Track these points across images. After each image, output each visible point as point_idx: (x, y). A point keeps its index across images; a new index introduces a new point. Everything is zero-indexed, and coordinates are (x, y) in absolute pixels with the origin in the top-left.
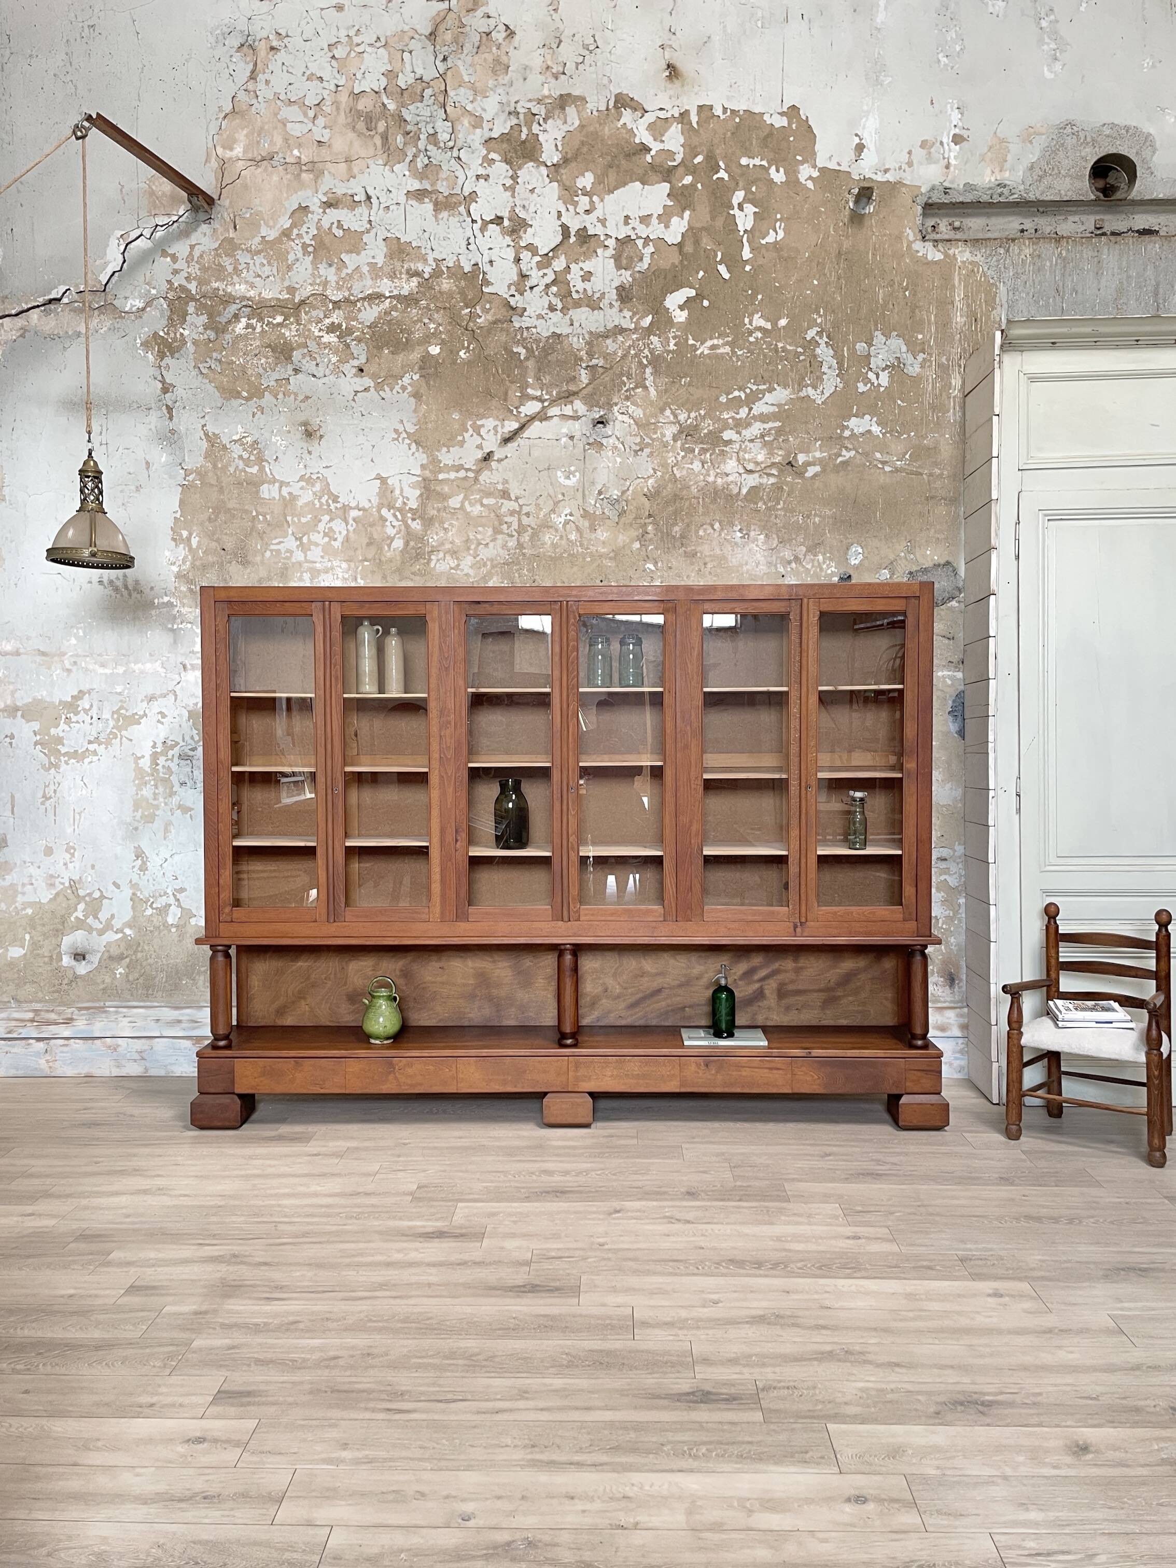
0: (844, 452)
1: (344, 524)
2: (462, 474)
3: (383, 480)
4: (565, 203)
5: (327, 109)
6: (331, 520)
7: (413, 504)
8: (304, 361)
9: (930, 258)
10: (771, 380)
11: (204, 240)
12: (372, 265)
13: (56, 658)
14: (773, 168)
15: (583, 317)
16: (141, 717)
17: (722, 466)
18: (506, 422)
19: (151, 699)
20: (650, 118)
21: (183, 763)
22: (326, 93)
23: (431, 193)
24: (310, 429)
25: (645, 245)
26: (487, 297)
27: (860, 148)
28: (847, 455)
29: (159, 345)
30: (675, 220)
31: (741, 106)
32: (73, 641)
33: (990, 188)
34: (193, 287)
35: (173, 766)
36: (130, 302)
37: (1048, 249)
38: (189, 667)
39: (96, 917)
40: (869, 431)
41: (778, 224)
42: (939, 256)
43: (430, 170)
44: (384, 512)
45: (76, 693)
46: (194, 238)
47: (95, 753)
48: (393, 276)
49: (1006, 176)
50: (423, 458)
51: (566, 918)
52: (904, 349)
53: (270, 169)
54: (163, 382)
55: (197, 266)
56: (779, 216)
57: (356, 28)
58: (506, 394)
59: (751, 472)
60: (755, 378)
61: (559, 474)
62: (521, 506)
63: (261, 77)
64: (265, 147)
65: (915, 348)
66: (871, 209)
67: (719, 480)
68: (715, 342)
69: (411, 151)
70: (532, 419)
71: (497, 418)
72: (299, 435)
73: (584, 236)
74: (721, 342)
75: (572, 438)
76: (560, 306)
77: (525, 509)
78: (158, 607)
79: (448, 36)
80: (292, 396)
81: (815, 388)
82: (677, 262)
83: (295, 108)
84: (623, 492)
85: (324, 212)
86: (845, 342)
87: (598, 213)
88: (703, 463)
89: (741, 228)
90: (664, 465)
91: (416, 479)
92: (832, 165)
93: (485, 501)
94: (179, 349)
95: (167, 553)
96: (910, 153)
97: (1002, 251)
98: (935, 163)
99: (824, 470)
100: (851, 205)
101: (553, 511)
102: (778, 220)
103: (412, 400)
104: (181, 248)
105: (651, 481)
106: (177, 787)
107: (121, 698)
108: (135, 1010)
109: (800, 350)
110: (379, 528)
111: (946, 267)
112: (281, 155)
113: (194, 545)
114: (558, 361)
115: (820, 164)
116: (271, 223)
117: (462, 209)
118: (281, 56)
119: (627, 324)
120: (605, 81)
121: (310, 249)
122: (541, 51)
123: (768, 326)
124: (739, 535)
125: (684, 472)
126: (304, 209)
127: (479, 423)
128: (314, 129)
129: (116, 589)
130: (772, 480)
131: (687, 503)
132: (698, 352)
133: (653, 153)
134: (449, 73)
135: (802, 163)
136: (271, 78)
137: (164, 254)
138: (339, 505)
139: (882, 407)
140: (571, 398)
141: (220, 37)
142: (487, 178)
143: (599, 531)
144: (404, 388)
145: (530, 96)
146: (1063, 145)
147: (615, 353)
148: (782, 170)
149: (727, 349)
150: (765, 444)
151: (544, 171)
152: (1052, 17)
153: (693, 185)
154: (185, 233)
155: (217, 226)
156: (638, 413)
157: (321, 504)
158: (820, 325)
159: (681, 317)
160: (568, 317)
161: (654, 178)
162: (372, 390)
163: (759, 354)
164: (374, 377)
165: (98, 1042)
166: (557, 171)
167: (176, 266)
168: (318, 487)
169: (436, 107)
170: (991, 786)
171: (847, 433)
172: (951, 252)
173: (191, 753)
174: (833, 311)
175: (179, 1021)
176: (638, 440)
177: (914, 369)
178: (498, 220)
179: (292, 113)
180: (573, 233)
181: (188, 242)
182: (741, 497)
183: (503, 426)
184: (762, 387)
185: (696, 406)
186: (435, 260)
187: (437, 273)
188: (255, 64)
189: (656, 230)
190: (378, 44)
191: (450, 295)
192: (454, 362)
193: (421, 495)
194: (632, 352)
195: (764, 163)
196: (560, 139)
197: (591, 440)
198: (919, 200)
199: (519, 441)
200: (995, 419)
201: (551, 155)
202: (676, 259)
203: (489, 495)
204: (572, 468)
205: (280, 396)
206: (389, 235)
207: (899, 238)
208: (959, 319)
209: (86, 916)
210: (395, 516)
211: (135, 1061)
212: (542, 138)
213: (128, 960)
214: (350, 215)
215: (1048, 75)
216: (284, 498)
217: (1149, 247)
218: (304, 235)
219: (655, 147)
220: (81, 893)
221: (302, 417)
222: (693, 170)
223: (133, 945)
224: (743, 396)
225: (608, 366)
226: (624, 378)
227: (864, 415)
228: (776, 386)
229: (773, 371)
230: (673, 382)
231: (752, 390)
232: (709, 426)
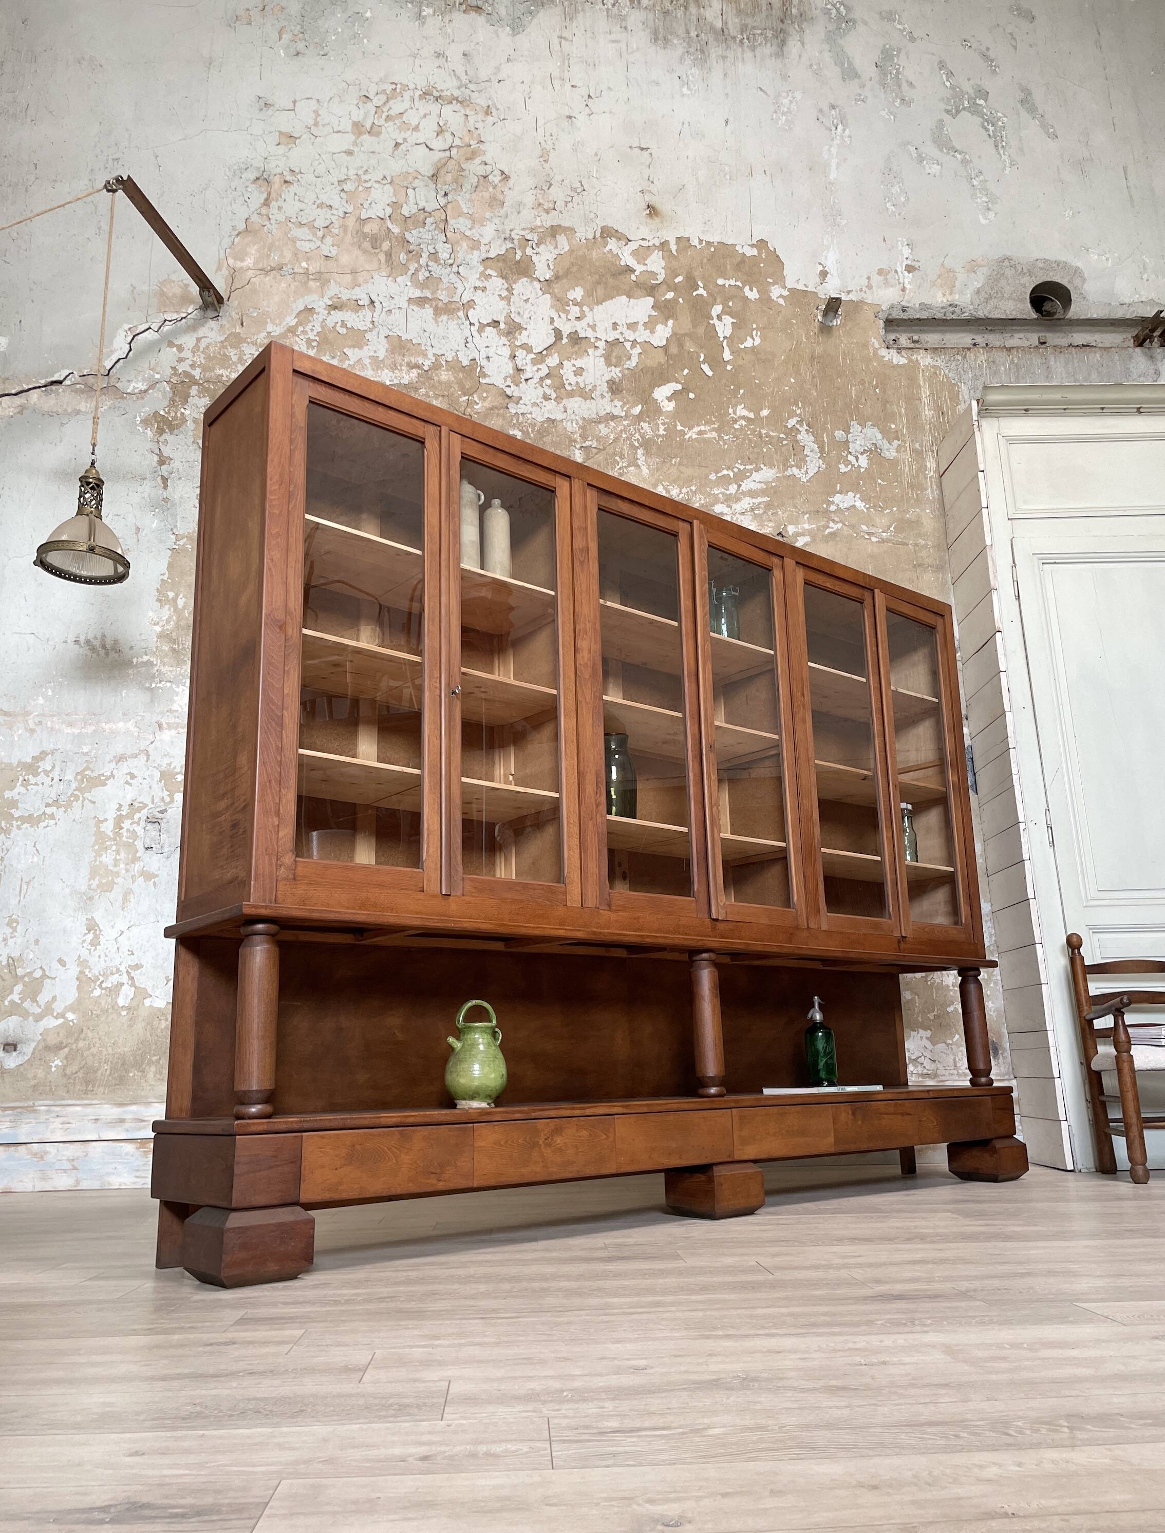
0: (831, 524)
4: (557, 311)
5: (336, 231)
9: (895, 362)
10: (757, 460)
11: (210, 334)
12: (374, 359)
13: (20, 718)
14: (747, 288)
15: (576, 405)
16: (108, 778)
19: (120, 759)
20: (633, 246)
21: (149, 826)
22: (334, 219)
23: (431, 300)
25: (633, 346)
26: (484, 387)
27: (824, 274)
28: (834, 527)
29: (158, 423)
30: (659, 327)
31: (715, 239)
32: (41, 701)
33: (943, 308)
34: (197, 373)
35: (139, 830)
36: (133, 384)
37: (1000, 356)
38: (165, 726)
39: (34, 1000)
40: (854, 506)
41: (754, 333)
42: (903, 361)
43: (431, 281)
45: (37, 754)
46: (201, 332)
47: (52, 817)
48: (394, 367)
49: (956, 298)
52: (879, 436)
53: (279, 277)
54: (160, 455)
55: (202, 356)
56: (755, 326)
57: (364, 169)
60: (742, 458)
63: (274, 204)
64: (275, 259)
65: (890, 436)
66: (837, 322)
68: (703, 428)
69: (413, 267)
73: (576, 339)
74: (708, 428)
76: (554, 396)
78: (136, 666)
79: (449, 178)
81: (799, 468)
82: (663, 361)
83: (306, 229)
85: (329, 313)
86: (824, 429)
87: (589, 319)
89: (721, 335)
92: (800, 287)
94: (178, 426)
95: (151, 614)
96: (869, 278)
97: (960, 358)
98: (892, 286)
99: (813, 540)
100: (820, 318)
102: (753, 329)
104: (188, 341)
106: (141, 852)
107: (87, 758)
108: (71, 1109)
109: (782, 436)
111: (912, 370)
112: (289, 266)
113: (180, 606)
114: (553, 442)
115: (789, 284)
116: (277, 321)
117: (460, 314)
118: (293, 189)
119: (617, 412)
120: (592, 216)
121: (314, 344)
122: (534, 192)
123: (752, 415)
126: (310, 311)
128: (323, 247)
129: (93, 649)
132: (687, 437)
133: (637, 273)
134: (449, 206)
135: (774, 283)
136: (284, 205)
137: (171, 344)
139: (864, 485)
141: (238, 172)
142: (484, 289)
145: (523, 226)
146: (1003, 274)
147: (608, 436)
148: (755, 289)
149: (714, 434)
150: (756, 517)
151: (537, 285)
152: (981, 178)
153: (675, 300)
154: (193, 328)
155: (224, 322)
158: (799, 416)
159: (669, 406)
160: (561, 405)
161: (639, 292)
163: (744, 439)
165: (21, 1148)
166: (549, 286)
167: (182, 355)
169: (437, 232)
170: (1021, 819)
171: (833, 508)
172: (914, 358)
173: (160, 816)
174: (811, 404)
175: (122, 1121)
177: (890, 452)
178: (496, 323)
179: (303, 233)
180: (565, 336)
181: (196, 336)
184: (749, 467)
185: (688, 482)
186: (434, 355)
187: (436, 366)
188: (269, 194)
189: (642, 335)
190: (384, 182)
191: (449, 385)
194: (624, 436)
195: (739, 283)
196: (551, 259)
198: (880, 315)
200: (980, 474)
201: (543, 271)
202: (661, 358)
206: (391, 334)
207: (865, 345)
208: (927, 413)
209: (23, 1000)
211: (65, 1171)
212: (535, 259)
213: (66, 1050)
214: (354, 316)
215: (983, 221)
217: (1091, 356)
218: (309, 331)
219: (639, 269)
220: (20, 972)
222: (675, 288)
223: (74, 1032)
224: (732, 474)
225: (601, 447)
226: (617, 458)
227: (847, 492)
228: (762, 466)
229: (758, 453)
230: (664, 462)
231: (739, 469)
232: (700, 500)
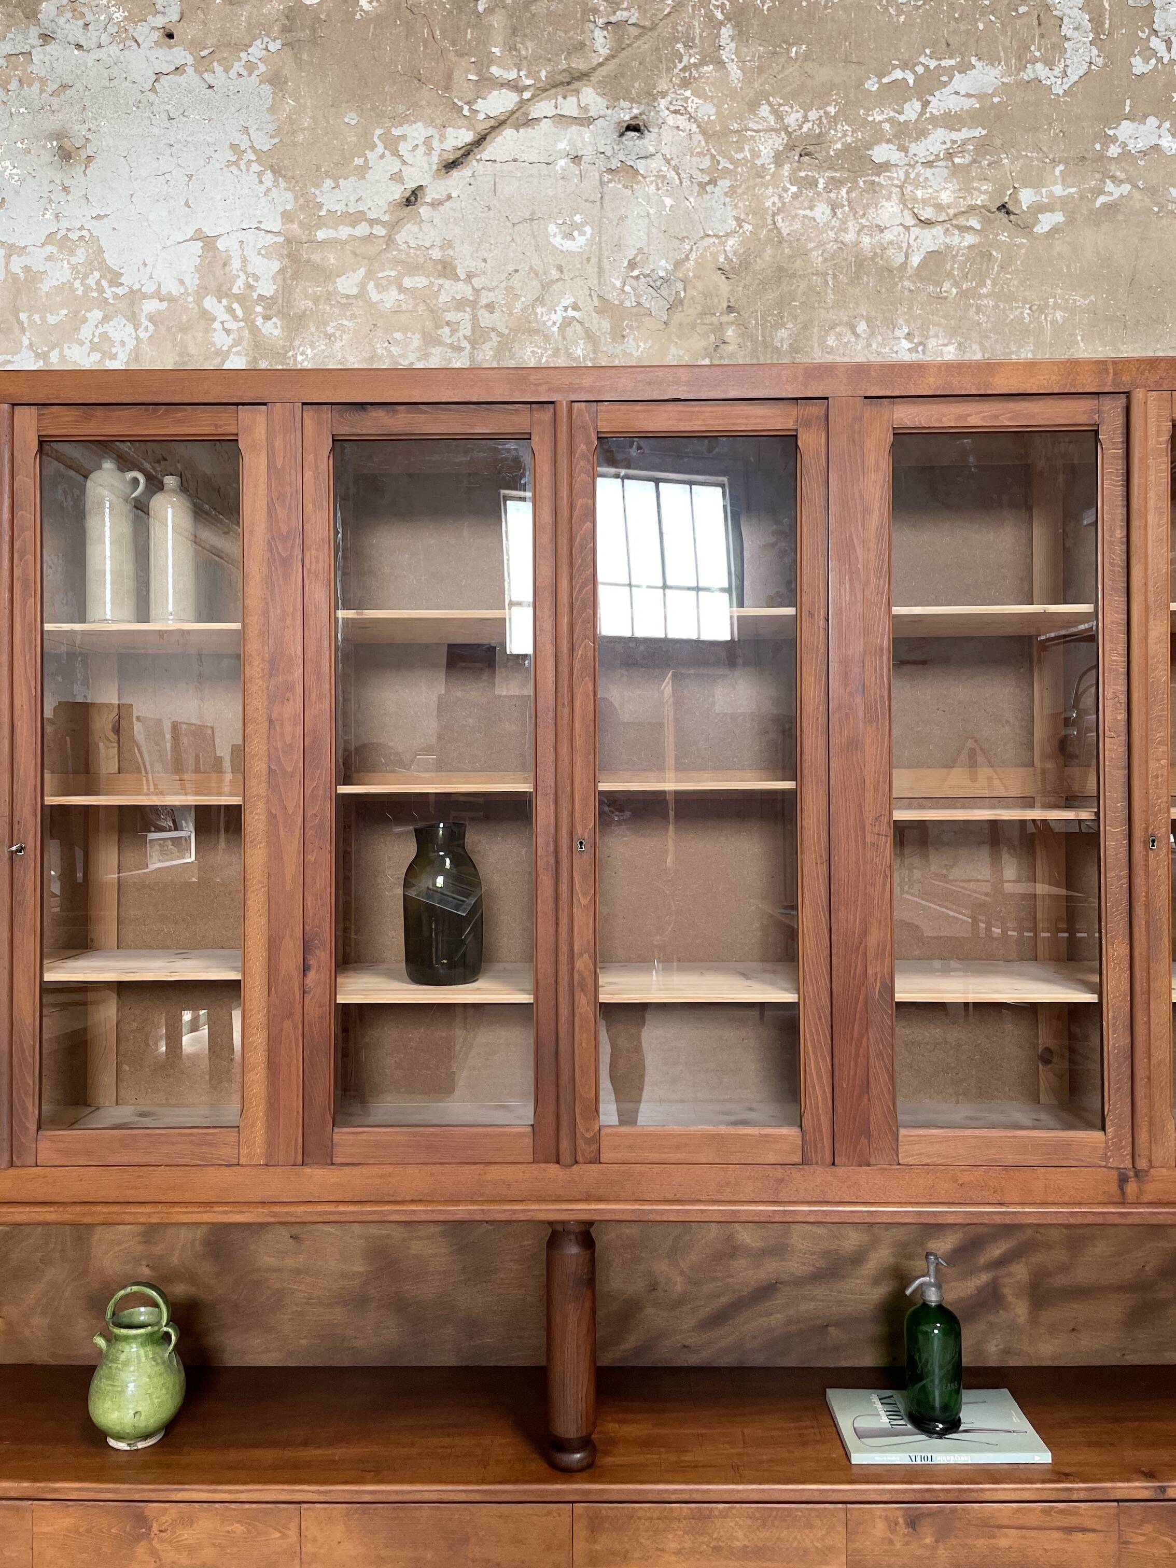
0: (1109, 186)
1: (130, 329)
2: (362, 230)
3: (208, 242)
6: (106, 319)
7: (267, 288)
8: (61, 21)
10: (965, 48)
17: (871, 210)
18: (449, 130)
24: (66, 143)
28: (1115, 191)
40: (1156, 148)
44: (210, 303)
50: (286, 199)
51: (566, 1157)
58: (449, 76)
59: (926, 223)
60: (934, 44)
61: (552, 228)
62: (477, 291)
67: (866, 240)
70: (499, 124)
71: (431, 122)
72: (46, 157)
75: (576, 159)
77: (485, 298)
80: (36, 86)
81: (1051, 65)
84: (678, 264)
88: (834, 207)
90: (757, 211)
91: (270, 239)
93: (408, 282)
99: (1071, 221)
101: (540, 300)
103: (267, 89)
105: (731, 242)
110: (199, 335)
114: (550, 13)
124: (906, 345)
125: (797, 225)
127: (396, 132)
130: (970, 239)
131: (803, 285)
138: (120, 291)
140: (576, 85)
143: (630, 340)
144: (250, 67)
150: (955, 171)
156: (707, 111)
157: (87, 288)
162: (190, 70)
164: (194, 45)
168: (81, 256)
171: (1114, 151)
176: (706, 163)
182: (910, 272)
183: (443, 138)
184: (946, 63)
185: (821, 97)
192: (349, 18)
193: (282, 271)
197: (615, 164)
199: (473, 166)
203: (414, 269)
204: (578, 218)
205: (14, 85)
210: (230, 310)
216: (15, 277)
221: (53, 123)
224: (911, 82)
225: (647, 24)
226: (679, 46)
227: (1145, 116)
228: (974, 60)
229: (968, 32)
230: (775, 53)
231: (927, 67)
232: (845, 135)
